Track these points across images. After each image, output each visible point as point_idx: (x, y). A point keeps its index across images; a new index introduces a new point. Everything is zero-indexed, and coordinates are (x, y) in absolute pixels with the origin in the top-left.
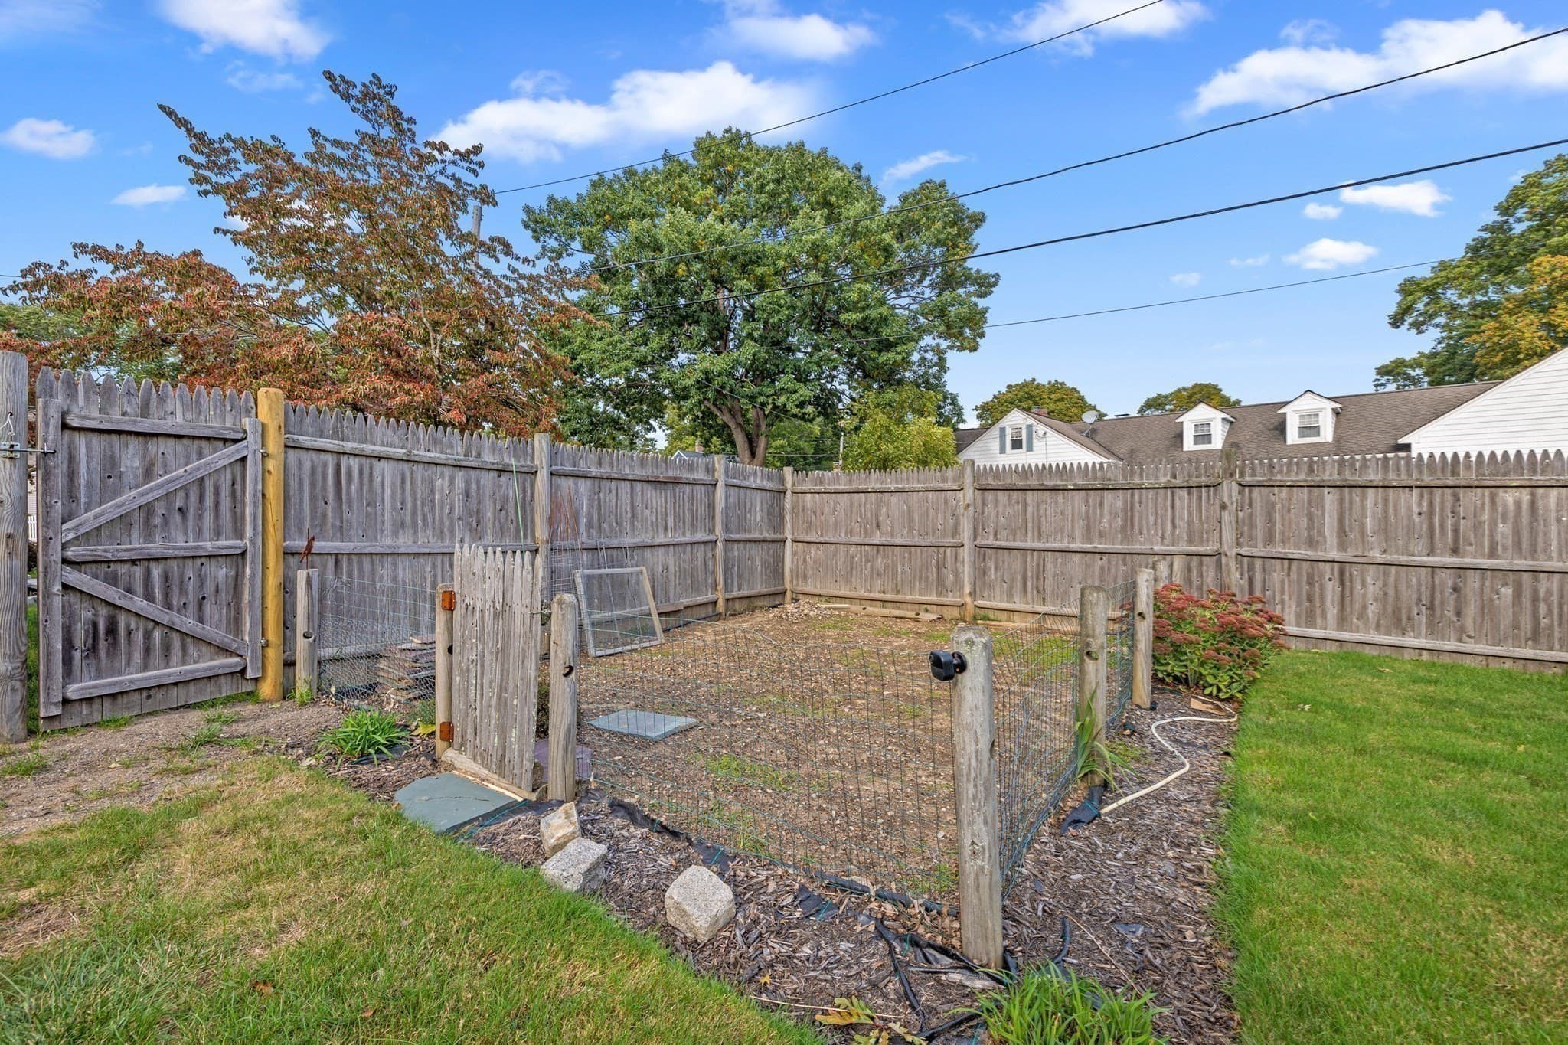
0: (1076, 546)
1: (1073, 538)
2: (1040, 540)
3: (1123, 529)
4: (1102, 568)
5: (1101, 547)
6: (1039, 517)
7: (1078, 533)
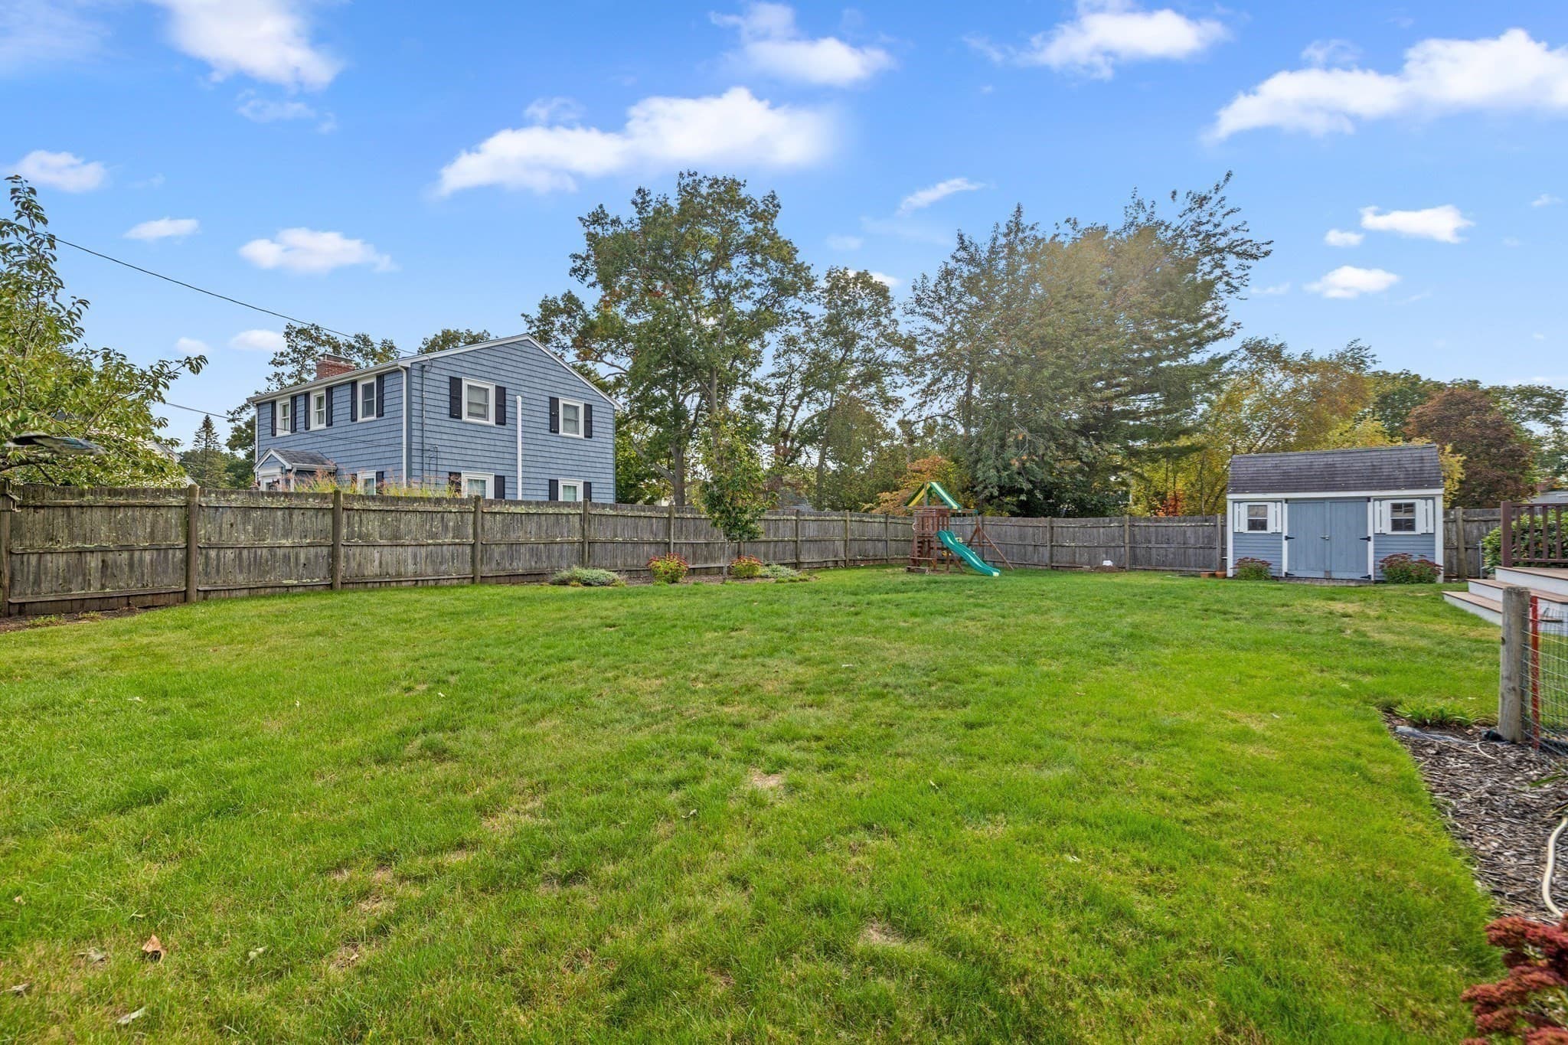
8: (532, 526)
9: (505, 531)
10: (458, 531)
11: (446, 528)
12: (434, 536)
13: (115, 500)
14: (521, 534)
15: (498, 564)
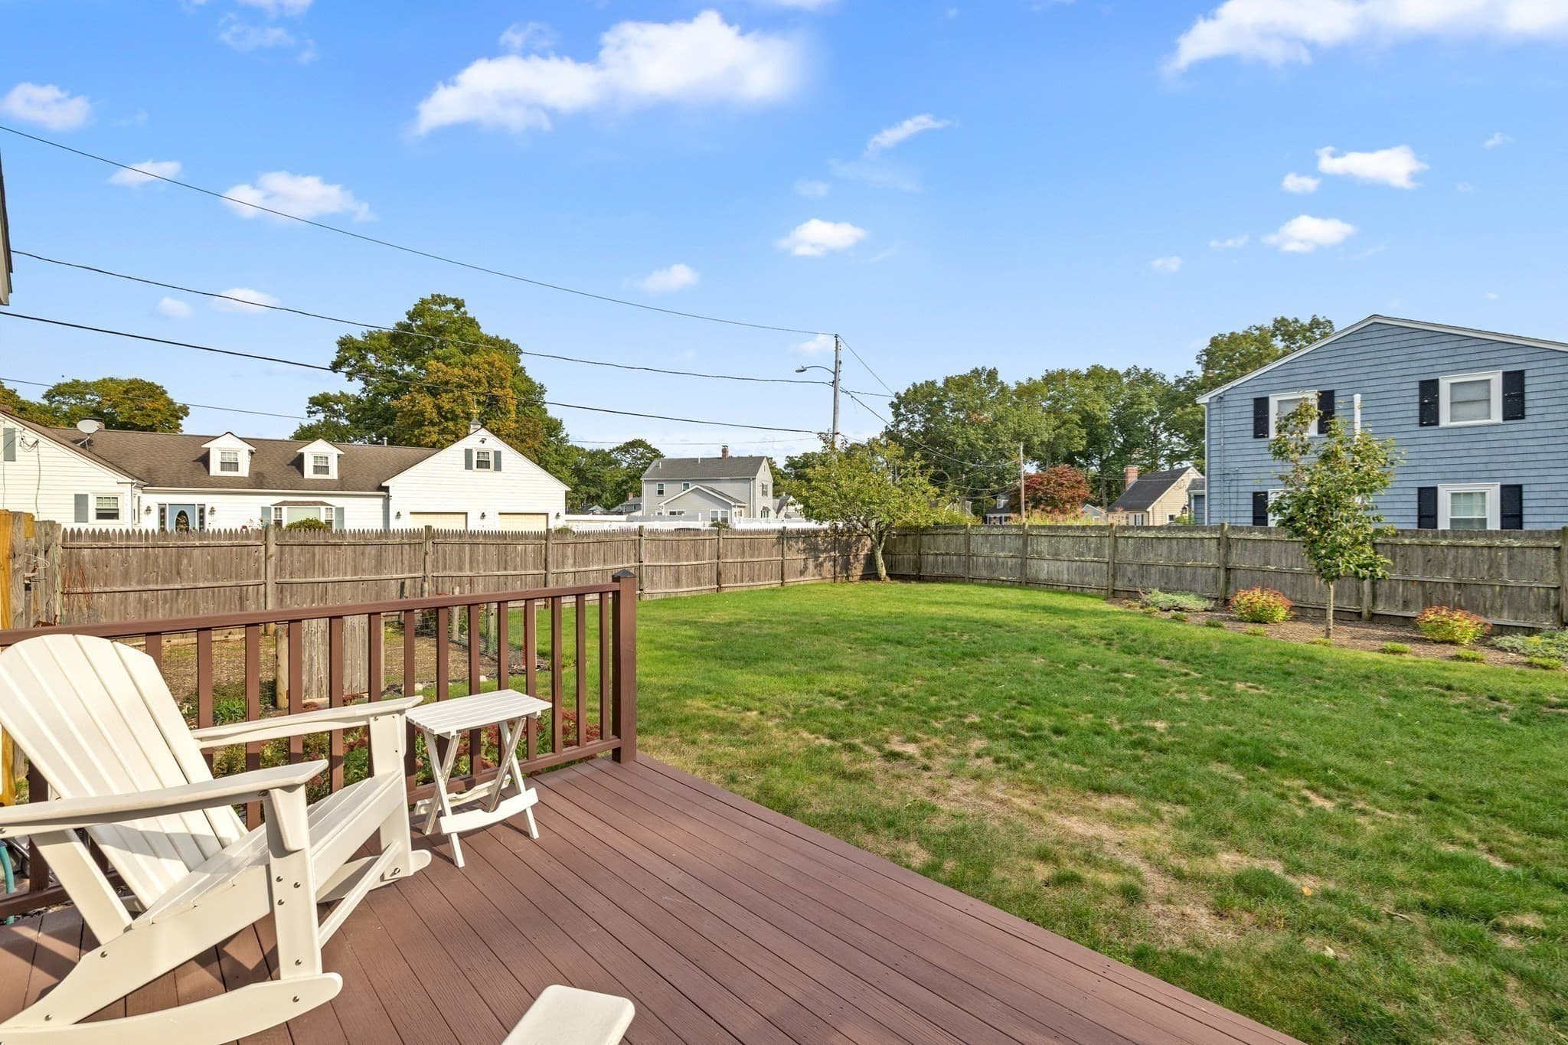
0: (348, 578)
1: (345, 574)
2: (323, 576)
3: (376, 567)
4: (363, 589)
5: (364, 577)
6: (323, 562)
7: (349, 570)
8: (1163, 549)
9: (1137, 553)
10: (1098, 551)
11: (1089, 549)
12: (1081, 554)
13: (947, 531)
14: (1151, 556)
15: (1130, 580)
